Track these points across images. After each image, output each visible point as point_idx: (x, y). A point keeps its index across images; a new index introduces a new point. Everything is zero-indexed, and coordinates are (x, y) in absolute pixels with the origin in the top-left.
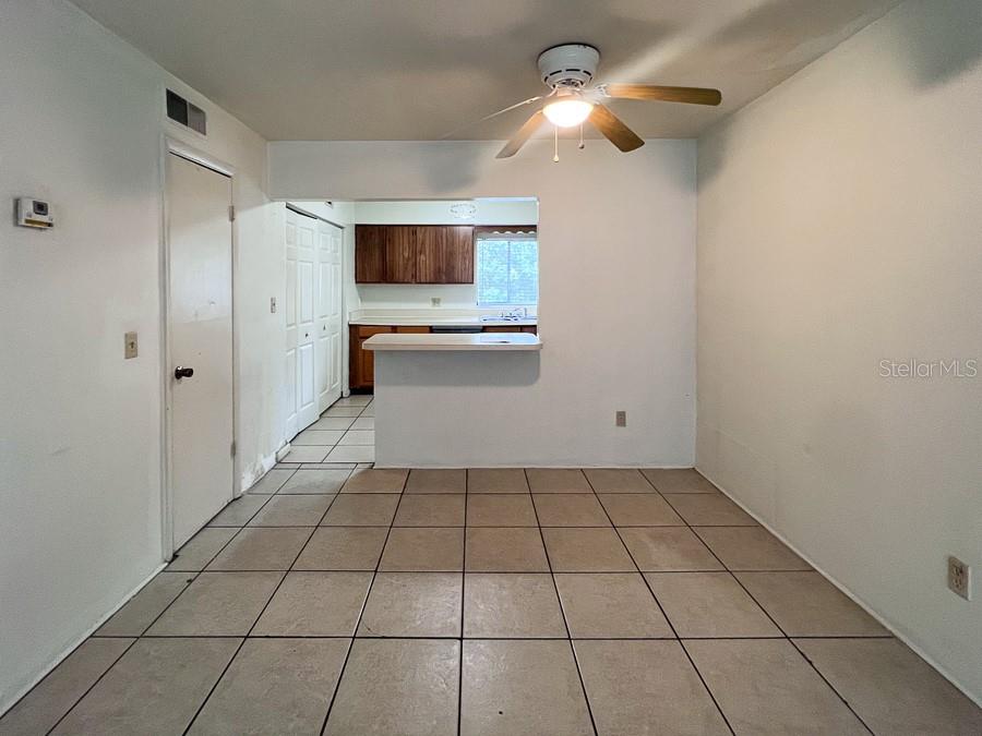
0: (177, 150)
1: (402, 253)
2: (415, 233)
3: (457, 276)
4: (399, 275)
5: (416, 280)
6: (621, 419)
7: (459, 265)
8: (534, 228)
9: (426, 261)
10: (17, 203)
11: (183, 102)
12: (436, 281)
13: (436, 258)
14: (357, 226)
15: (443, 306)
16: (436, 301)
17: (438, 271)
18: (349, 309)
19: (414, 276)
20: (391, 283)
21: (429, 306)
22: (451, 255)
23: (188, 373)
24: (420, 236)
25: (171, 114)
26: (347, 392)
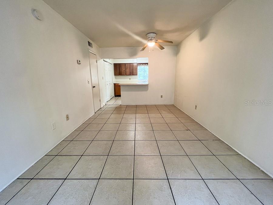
0: (90, 51)
1: (123, 69)
2: (125, 65)
3: (134, 73)
4: (123, 74)
5: (126, 75)
6: (162, 96)
7: (134, 71)
8: (147, 64)
9: (128, 71)
10: (77, 61)
11: (90, 43)
12: (130, 75)
13: (130, 70)
14: (114, 64)
15: (131, 80)
16: (130, 79)
17: (130, 73)
18: (114, 80)
19: (126, 74)
20: (121, 75)
21: (129, 80)
22: (133, 69)
23: (95, 87)
24: (126, 66)
25: (89, 45)
26: (114, 96)
